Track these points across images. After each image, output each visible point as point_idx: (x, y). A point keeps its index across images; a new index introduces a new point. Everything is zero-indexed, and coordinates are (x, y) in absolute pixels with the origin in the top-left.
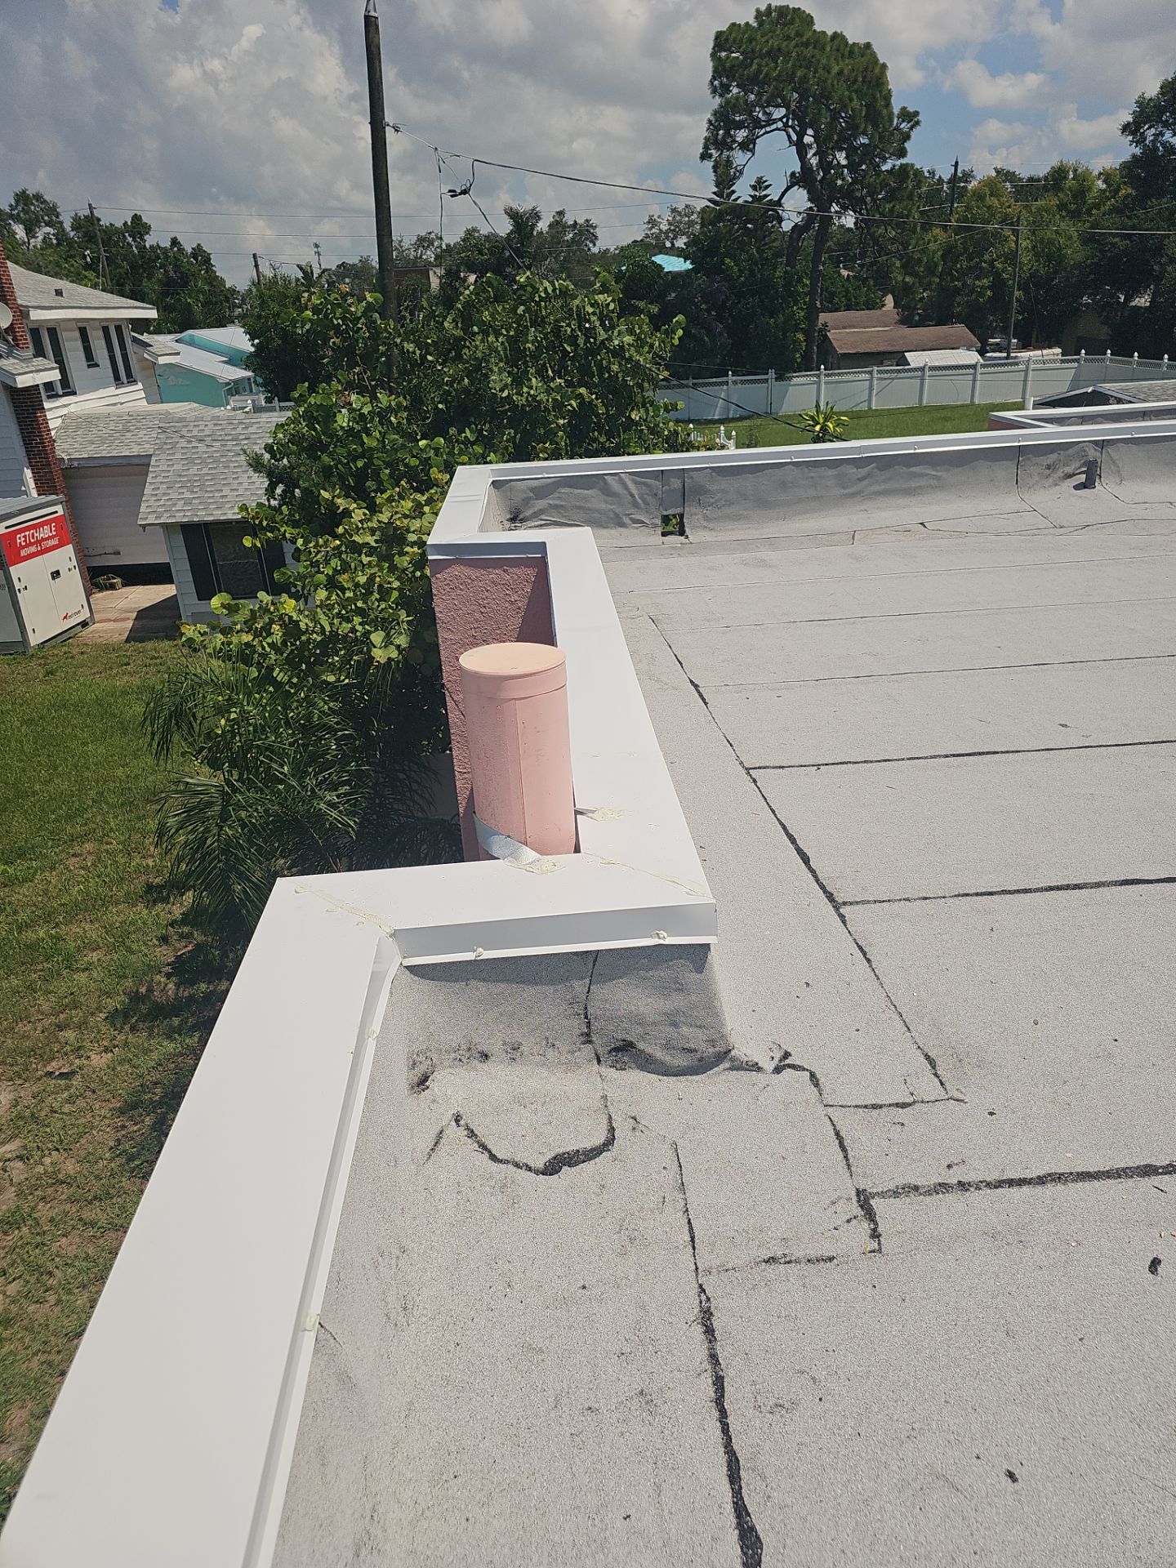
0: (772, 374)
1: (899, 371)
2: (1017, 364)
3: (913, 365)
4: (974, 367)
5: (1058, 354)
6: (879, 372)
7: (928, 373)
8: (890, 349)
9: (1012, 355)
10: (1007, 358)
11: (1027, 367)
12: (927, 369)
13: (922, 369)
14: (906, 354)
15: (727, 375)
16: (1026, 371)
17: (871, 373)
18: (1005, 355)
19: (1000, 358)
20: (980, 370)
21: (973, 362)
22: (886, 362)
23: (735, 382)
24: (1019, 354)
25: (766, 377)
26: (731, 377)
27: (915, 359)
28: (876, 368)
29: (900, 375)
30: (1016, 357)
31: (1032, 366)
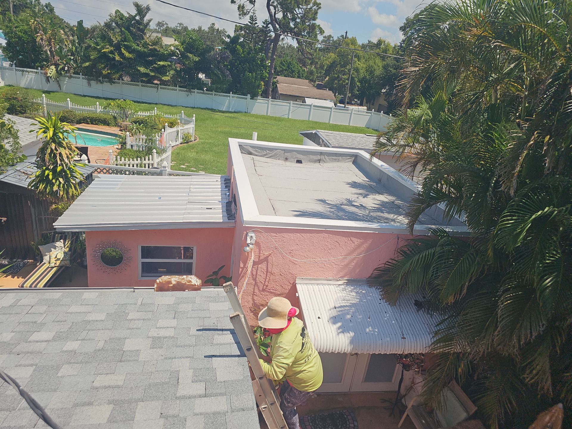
0: (249, 96)
1: (301, 105)
2: (348, 110)
3: (307, 103)
4: (331, 108)
5: (365, 109)
6: (293, 104)
7: (312, 107)
8: (300, 95)
9: (347, 106)
10: (345, 107)
11: (352, 112)
12: (312, 106)
13: (310, 106)
14: (306, 98)
15: (230, 93)
16: (351, 114)
17: (290, 103)
18: (344, 106)
19: (342, 107)
20: (333, 110)
21: (331, 106)
22: (298, 100)
23: (233, 97)
24: (349, 107)
25: (246, 97)
26: (231, 94)
27: (308, 101)
28: (292, 102)
29: (301, 106)
30: (348, 108)
31: (353, 112)
